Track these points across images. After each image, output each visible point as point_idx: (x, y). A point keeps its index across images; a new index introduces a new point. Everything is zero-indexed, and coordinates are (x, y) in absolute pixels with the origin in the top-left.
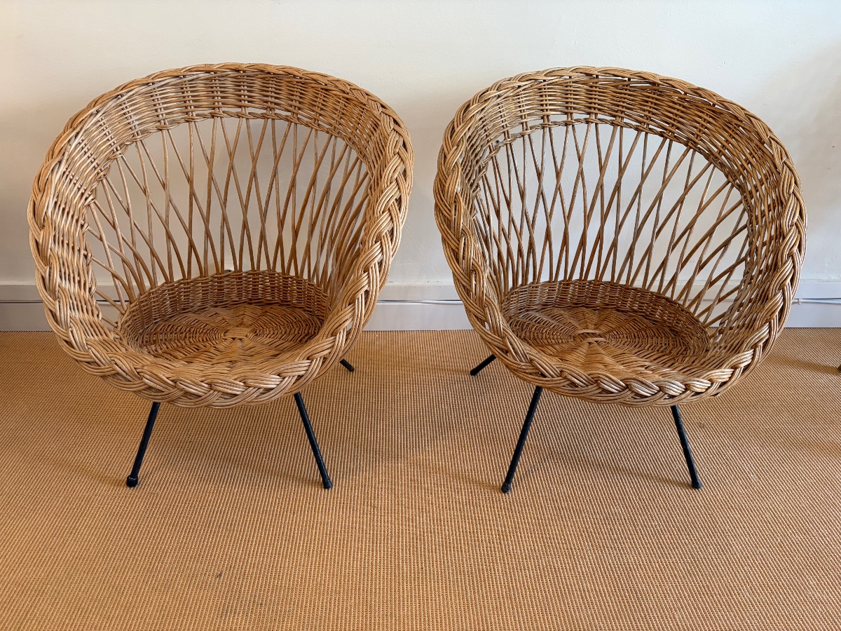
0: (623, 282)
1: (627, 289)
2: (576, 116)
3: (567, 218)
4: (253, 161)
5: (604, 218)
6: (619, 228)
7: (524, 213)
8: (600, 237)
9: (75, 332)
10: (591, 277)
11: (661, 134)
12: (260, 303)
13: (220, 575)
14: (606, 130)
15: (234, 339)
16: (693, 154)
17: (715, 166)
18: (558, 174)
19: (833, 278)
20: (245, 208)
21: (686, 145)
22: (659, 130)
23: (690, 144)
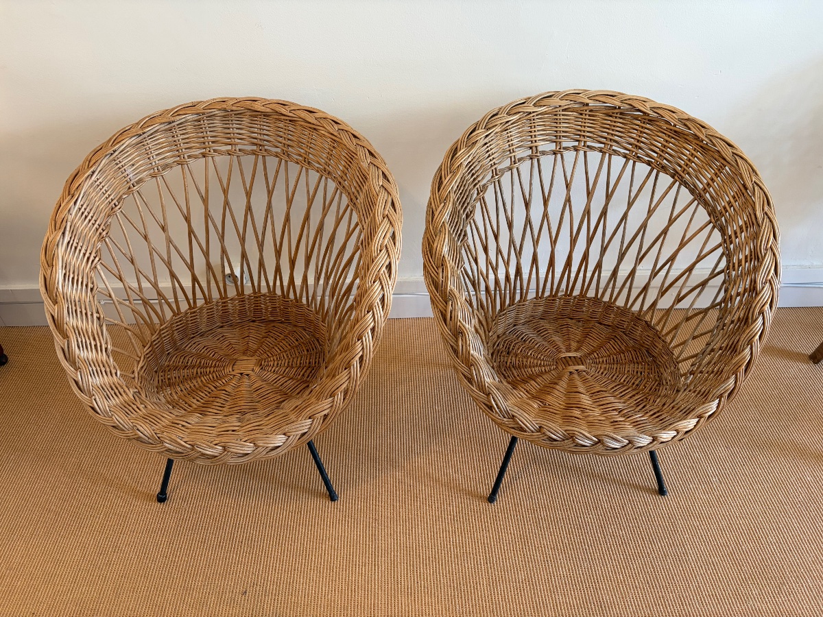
0: (606, 298)
1: (609, 306)
2: (564, 145)
3: (554, 242)
4: (247, 196)
5: (590, 240)
6: (604, 250)
7: (512, 242)
8: (585, 257)
9: (98, 400)
10: (576, 292)
11: (649, 163)
12: (263, 321)
13: (245, 592)
14: (594, 157)
15: (241, 374)
16: (679, 187)
17: (699, 204)
18: (546, 202)
19: (815, 263)
20: (243, 240)
21: (673, 177)
22: (647, 159)
23: (676, 177)
